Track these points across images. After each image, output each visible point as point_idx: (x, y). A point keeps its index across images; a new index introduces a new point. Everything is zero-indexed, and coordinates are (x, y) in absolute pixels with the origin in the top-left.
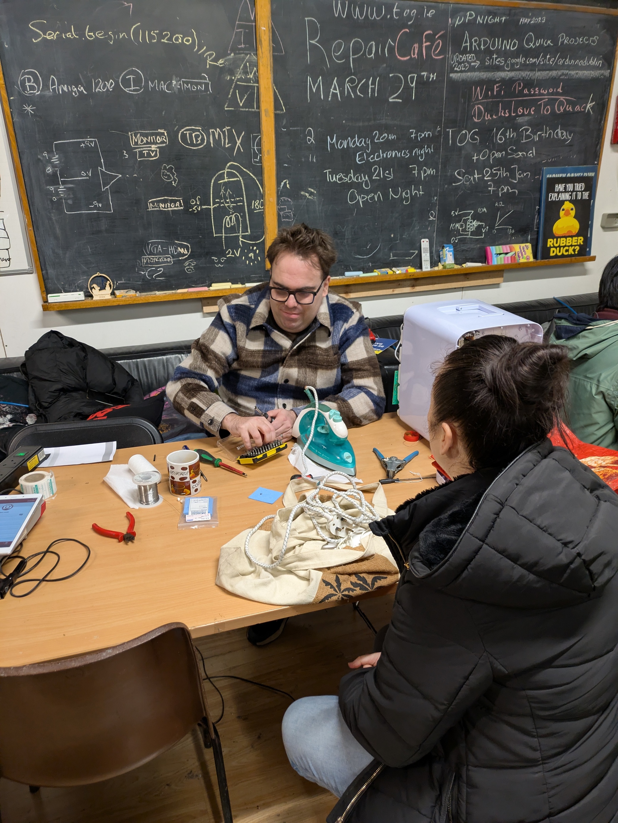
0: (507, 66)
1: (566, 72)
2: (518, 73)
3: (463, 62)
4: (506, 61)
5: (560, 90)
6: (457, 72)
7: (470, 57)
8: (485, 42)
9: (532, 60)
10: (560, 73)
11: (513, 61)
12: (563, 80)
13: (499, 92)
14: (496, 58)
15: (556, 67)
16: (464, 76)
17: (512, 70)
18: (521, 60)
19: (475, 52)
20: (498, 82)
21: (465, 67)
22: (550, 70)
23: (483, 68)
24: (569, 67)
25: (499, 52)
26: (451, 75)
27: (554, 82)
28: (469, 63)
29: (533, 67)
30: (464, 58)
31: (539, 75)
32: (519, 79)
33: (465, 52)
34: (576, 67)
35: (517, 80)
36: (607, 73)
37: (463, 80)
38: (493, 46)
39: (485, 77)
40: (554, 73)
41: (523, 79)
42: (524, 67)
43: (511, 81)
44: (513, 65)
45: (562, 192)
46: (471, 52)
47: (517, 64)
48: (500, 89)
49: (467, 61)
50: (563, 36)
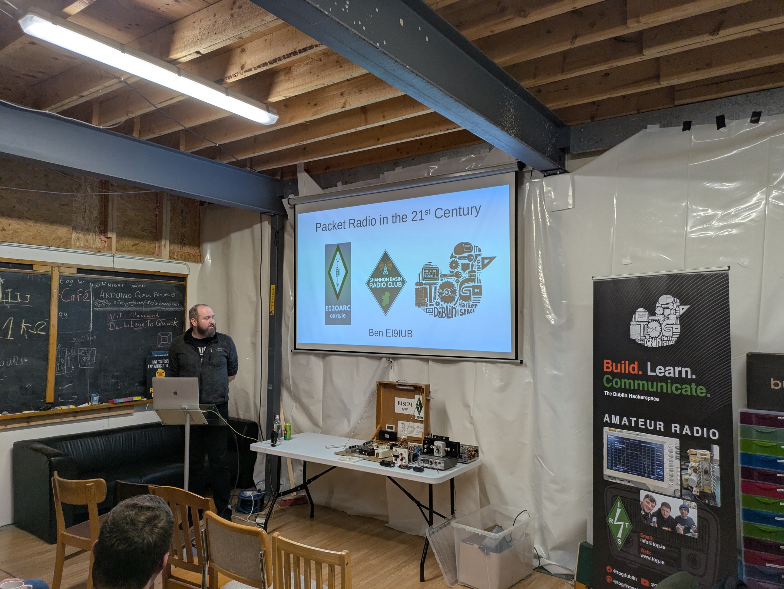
0: (127, 305)
1: (159, 308)
2: (133, 308)
3: (101, 303)
4: (125, 303)
5: (157, 316)
6: (97, 307)
7: (104, 301)
8: (113, 295)
9: (140, 303)
10: (157, 308)
11: (129, 303)
12: (158, 311)
13: (123, 317)
14: (120, 302)
15: (154, 306)
16: (102, 309)
17: (130, 306)
18: (134, 302)
19: (108, 299)
20: (122, 312)
21: (102, 305)
22: (151, 307)
23: (112, 305)
24: (161, 306)
25: (121, 299)
26: (94, 309)
27: (154, 312)
28: (105, 304)
29: (141, 306)
30: (101, 301)
31: (144, 309)
32: (134, 311)
33: (102, 298)
34: (165, 306)
35: (132, 311)
36: (182, 309)
37: (101, 311)
38: (118, 296)
39: (114, 309)
40: (153, 308)
41: (136, 311)
42: (136, 306)
43: (130, 312)
44: (129, 304)
45: (156, 364)
46: (105, 299)
47: (132, 304)
48: (123, 315)
49: (104, 303)
50: (156, 293)
